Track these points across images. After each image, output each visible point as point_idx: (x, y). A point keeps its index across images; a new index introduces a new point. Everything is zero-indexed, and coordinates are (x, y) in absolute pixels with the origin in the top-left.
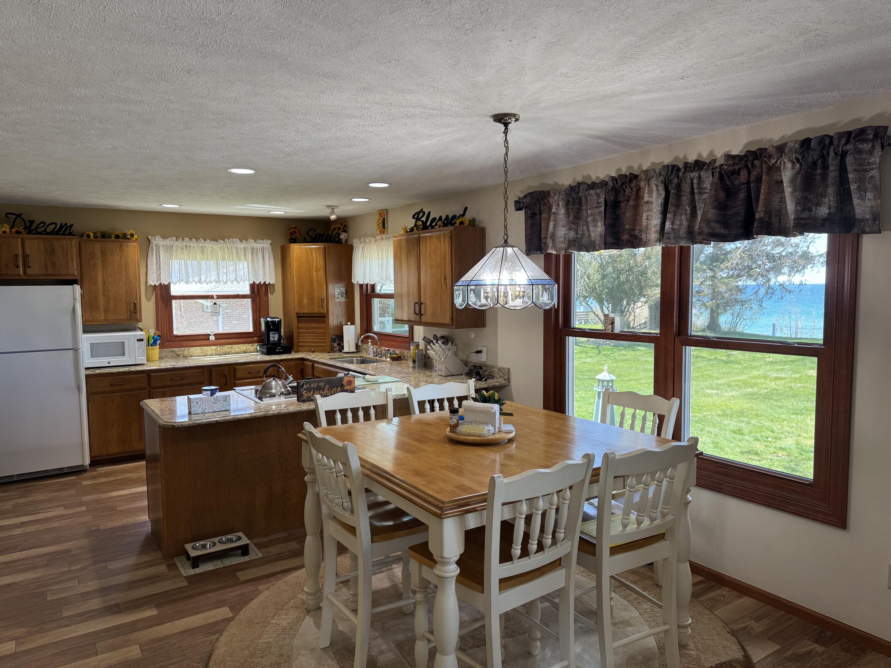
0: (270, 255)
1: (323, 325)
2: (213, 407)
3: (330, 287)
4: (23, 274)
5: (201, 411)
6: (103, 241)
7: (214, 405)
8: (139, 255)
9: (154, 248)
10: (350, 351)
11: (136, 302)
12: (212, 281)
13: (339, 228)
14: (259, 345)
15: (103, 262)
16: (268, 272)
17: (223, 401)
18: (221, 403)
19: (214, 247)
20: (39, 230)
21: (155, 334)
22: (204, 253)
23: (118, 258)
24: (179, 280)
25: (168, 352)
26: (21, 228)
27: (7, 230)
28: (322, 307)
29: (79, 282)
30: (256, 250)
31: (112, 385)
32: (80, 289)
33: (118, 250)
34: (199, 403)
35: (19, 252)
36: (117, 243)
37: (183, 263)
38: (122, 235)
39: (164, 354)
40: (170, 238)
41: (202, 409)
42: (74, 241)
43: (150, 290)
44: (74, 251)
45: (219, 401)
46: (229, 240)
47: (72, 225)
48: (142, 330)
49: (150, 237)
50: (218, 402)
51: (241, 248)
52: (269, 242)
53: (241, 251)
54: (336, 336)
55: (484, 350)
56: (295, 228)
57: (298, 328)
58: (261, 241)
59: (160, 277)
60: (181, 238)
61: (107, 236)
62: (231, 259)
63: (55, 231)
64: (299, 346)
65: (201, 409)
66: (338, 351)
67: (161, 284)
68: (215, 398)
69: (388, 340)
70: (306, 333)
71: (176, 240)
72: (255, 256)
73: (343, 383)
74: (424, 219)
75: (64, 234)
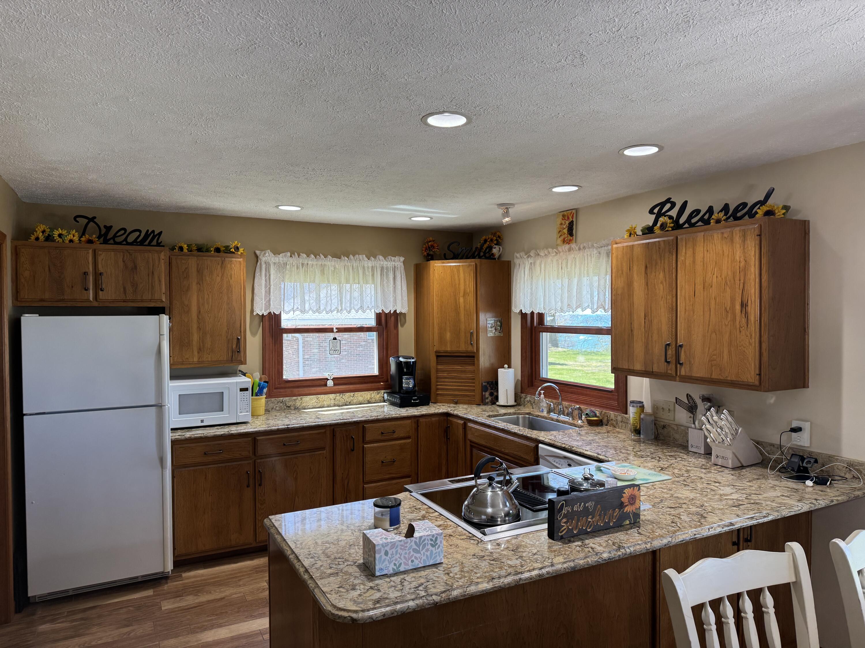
0: (403, 276)
1: (470, 368)
2: (413, 558)
3: (482, 317)
4: (93, 298)
5: (393, 569)
6: (198, 256)
7: (415, 554)
8: (245, 274)
9: (264, 266)
10: (508, 404)
11: (239, 337)
12: (332, 309)
13: (492, 240)
14: (386, 392)
15: (198, 283)
16: (399, 297)
17: (432, 545)
18: (427, 550)
19: (337, 266)
20: (118, 240)
21: (260, 379)
22: (324, 274)
23: (219, 279)
24: (293, 309)
25: (276, 403)
26: (94, 236)
27: (75, 238)
28: (471, 344)
29: (167, 310)
30: (386, 269)
31: (205, 454)
32: (169, 321)
33: (219, 267)
34: (390, 552)
35: (89, 269)
36: (218, 259)
37: (298, 286)
38: (224, 249)
39: (271, 405)
40: (284, 254)
41: (395, 564)
42: (163, 253)
43: (257, 320)
44: (163, 267)
45: (424, 546)
46: (354, 257)
47: (160, 233)
48: (244, 374)
49: (258, 252)
50: (422, 549)
51: (368, 268)
52: (402, 259)
53: (369, 272)
54: (488, 383)
55: (806, 426)
56: (434, 241)
57: (437, 371)
58: (393, 258)
59: (270, 304)
60: (296, 254)
61: (204, 250)
62: (356, 281)
63: (138, 240)
64: (438, 394)
65: (392, 564)
66: (490, 403)
67: (270, 313)
68: (418, 541)
69: (572, 393)
70: (446, 378)
71: (291, 256)
72: (385, 278)
73: (622, 499)
74: (674, 213)
75: (149, 245)
